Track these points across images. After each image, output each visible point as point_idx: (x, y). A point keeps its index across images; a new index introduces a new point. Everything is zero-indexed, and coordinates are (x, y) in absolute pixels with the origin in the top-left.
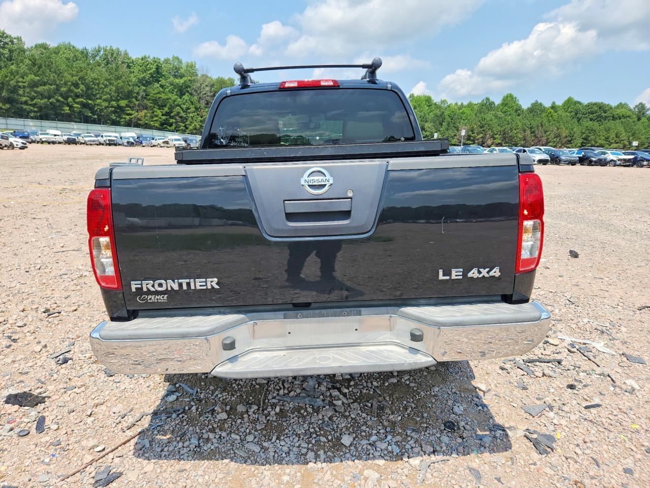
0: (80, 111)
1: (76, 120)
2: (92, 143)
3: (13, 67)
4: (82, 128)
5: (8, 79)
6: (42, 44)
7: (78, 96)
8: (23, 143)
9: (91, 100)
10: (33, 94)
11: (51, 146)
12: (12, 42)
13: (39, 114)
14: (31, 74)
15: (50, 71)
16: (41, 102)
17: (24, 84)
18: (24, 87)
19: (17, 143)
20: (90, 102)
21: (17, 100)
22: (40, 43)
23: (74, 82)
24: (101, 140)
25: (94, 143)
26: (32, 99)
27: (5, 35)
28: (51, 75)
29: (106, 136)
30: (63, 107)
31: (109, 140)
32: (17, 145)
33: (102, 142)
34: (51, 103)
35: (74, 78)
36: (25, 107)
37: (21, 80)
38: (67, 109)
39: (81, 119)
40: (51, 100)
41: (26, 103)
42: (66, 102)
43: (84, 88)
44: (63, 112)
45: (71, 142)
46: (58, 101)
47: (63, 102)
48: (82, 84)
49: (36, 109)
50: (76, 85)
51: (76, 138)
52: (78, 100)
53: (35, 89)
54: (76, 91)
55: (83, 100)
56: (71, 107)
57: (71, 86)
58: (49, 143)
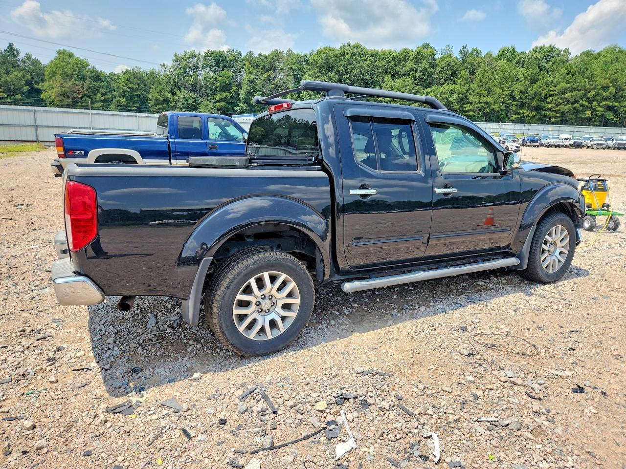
0: (603, 115)
1: (595, 123)
2: (598, 147)
3: (550, 78)
4: (599, 131)
5: (541, 89)
6: (586, 52)
7: (605, 99)
8: (517, 147)
9: (617, 102)
10: (560, 100)
11: (557, 149)
12: (558, 55)
13: (559, 119)
14: (563, 82)
15: (583, 77)
16: (565, 107)
17: (555, 92)
18: (554, 95)
19: (512, 147)
20: (616, 104)
21: (544, 107)
22: (585, 51)
23: (605, 85)
24: (610, 143)
25: (601, 147)
26: (557, 105)
27: (554, 49)
28: (583, 81)
29: (616, 140)
30: (585, 111)
31: (619, 144)
32: (511, 148)
33: (611, 146)
34: (575, 108)
35: (606, 81)
36: (549, 113)
37: (553, 88)
38: (588, 113)
39: (600, 122)
40: (574, 106)
41: (550, 110)
42: (590, 106)
43: (614, 91)
44: (583, 116)
45: (577, 145)
46: (582, 105)
47: (587, 106)
48: (613, 86)
49: (558, 115)
50: (605, 88)
51: (583, 142)
52: (603, 103)
53: (563, 96)
54: (604, 94)
55: (609, 103)
56: (593, 110)
57: (600, 89)
58: (556, 146)
